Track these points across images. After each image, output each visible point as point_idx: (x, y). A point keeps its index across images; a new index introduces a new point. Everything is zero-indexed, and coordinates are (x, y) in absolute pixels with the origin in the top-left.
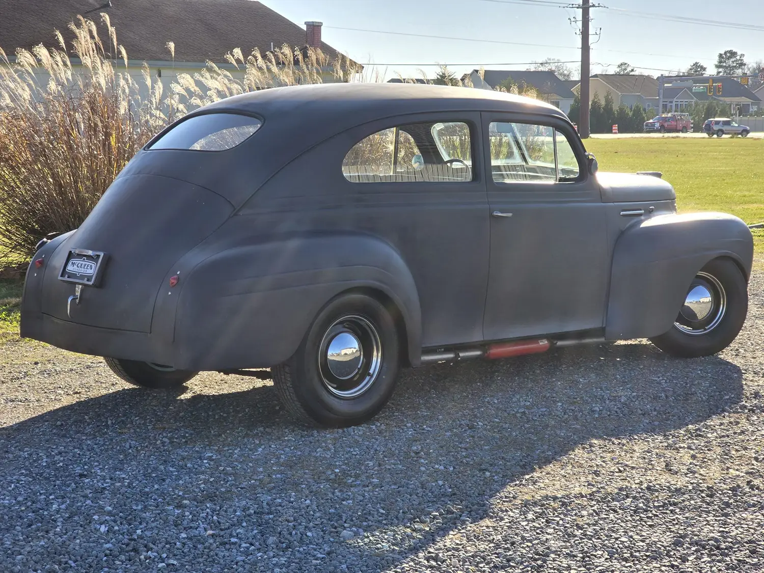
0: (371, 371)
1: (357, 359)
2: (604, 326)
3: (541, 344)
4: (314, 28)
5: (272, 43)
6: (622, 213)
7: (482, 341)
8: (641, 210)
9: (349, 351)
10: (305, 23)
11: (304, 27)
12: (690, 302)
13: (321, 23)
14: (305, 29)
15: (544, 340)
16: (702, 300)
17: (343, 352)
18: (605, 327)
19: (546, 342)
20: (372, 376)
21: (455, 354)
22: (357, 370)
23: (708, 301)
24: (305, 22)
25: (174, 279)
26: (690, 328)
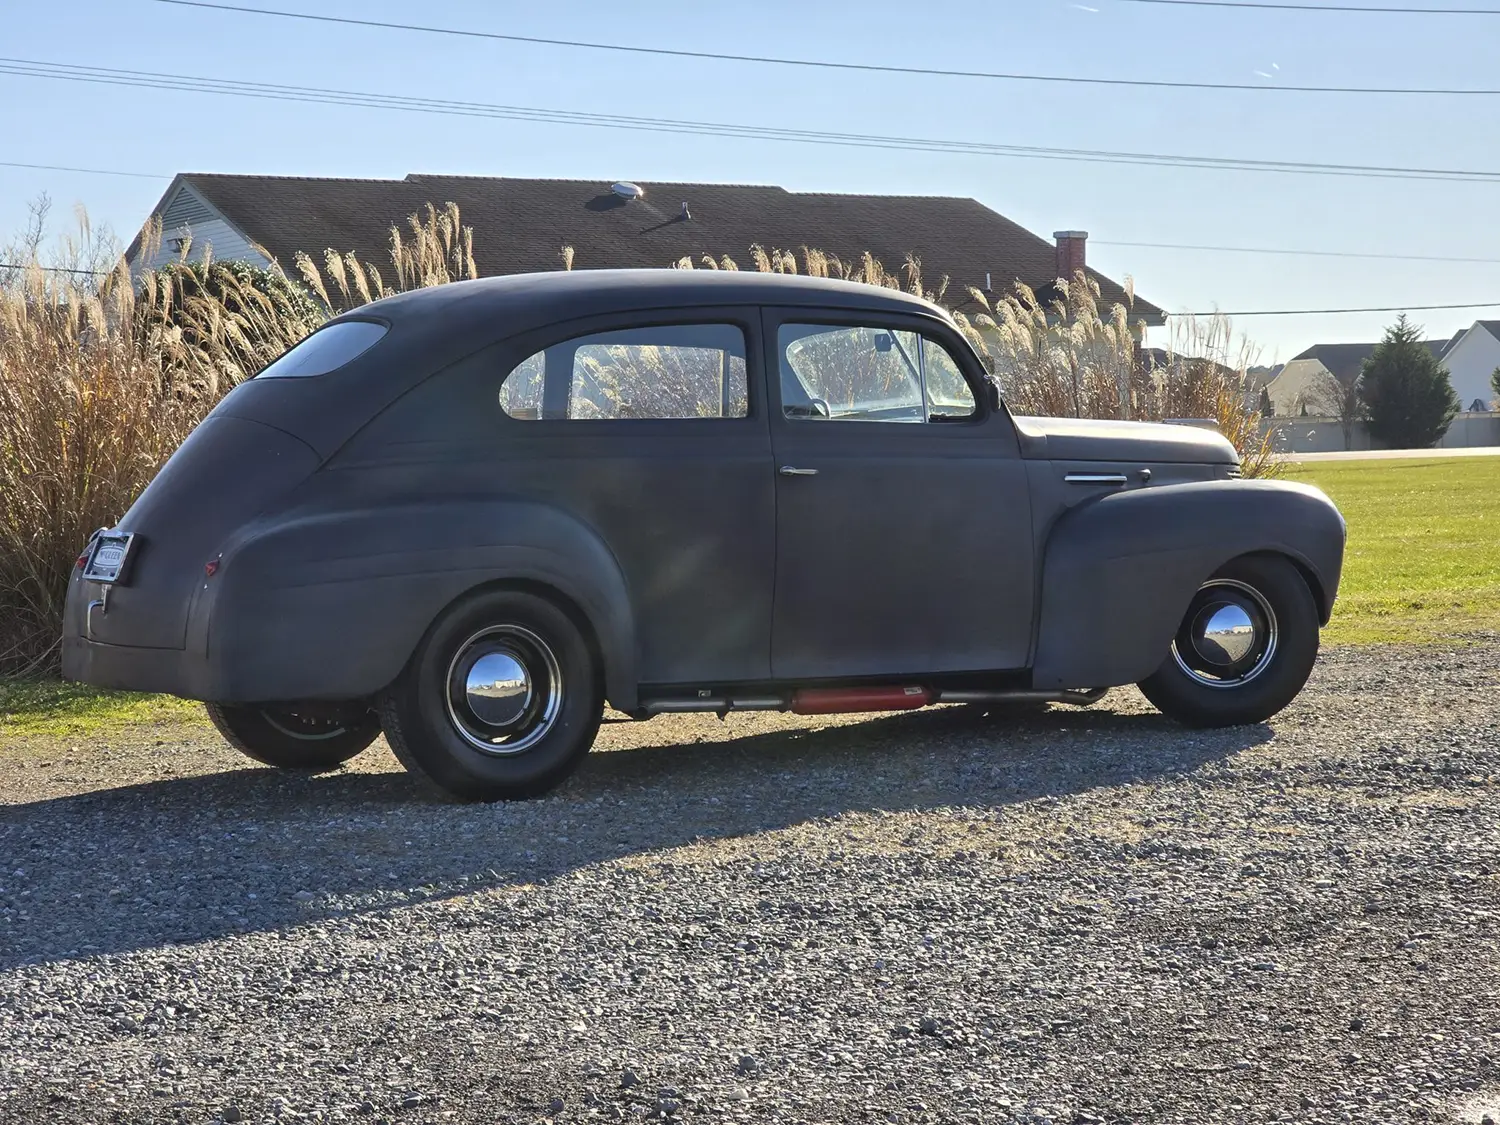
0: (547, 716)
1: (522, 696)
2: (1029, 666)
3: (907, 693)
4: (1072, 246)
5: (988, 275)
6: (1068, 478)
7: (767, 680)
8: (1119, 474)
9: (510, 684)
10: (1055, 235)
11: (1053, 243)
12: (1214, 631)
13: (1084, 232)
14: (1055, 245)
15: (916, 689)
16: (1236, 630)
17: (499, 685)
18: (1031, 670)
19: (920, 692)
20: (547, 722)
21: (727, 702)
22: (521, 713)
23: (1247, 631)
24: (1054, 233)
25: (212, 564)
26: (1213, 677)
